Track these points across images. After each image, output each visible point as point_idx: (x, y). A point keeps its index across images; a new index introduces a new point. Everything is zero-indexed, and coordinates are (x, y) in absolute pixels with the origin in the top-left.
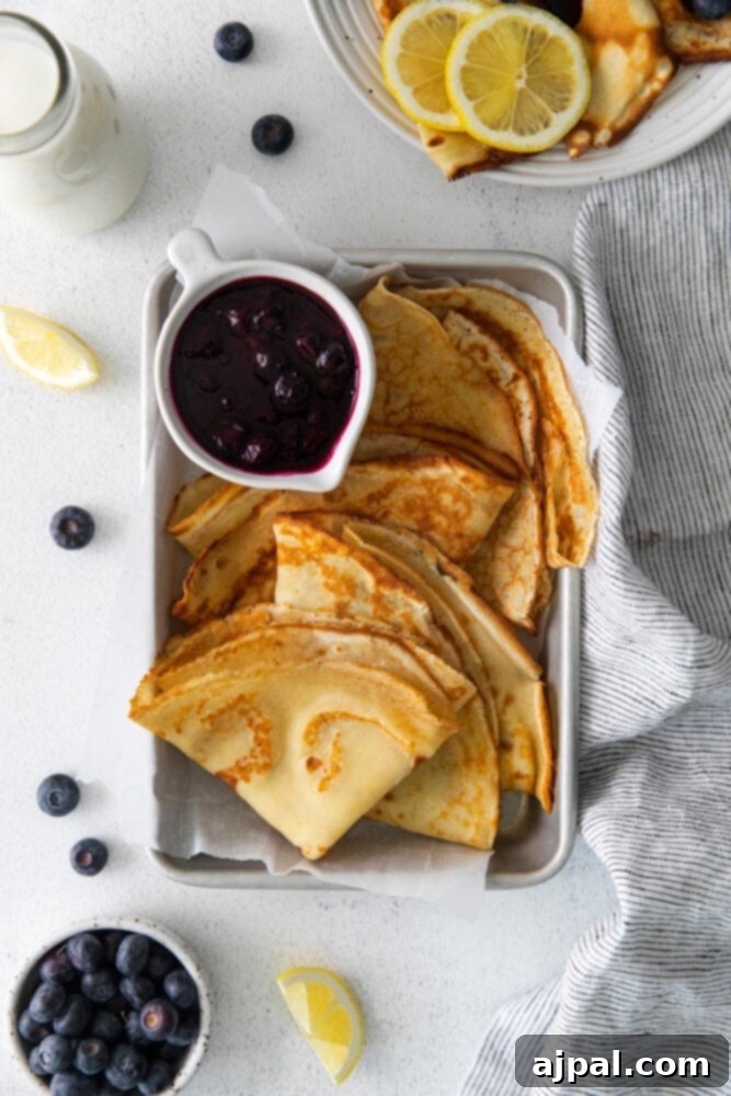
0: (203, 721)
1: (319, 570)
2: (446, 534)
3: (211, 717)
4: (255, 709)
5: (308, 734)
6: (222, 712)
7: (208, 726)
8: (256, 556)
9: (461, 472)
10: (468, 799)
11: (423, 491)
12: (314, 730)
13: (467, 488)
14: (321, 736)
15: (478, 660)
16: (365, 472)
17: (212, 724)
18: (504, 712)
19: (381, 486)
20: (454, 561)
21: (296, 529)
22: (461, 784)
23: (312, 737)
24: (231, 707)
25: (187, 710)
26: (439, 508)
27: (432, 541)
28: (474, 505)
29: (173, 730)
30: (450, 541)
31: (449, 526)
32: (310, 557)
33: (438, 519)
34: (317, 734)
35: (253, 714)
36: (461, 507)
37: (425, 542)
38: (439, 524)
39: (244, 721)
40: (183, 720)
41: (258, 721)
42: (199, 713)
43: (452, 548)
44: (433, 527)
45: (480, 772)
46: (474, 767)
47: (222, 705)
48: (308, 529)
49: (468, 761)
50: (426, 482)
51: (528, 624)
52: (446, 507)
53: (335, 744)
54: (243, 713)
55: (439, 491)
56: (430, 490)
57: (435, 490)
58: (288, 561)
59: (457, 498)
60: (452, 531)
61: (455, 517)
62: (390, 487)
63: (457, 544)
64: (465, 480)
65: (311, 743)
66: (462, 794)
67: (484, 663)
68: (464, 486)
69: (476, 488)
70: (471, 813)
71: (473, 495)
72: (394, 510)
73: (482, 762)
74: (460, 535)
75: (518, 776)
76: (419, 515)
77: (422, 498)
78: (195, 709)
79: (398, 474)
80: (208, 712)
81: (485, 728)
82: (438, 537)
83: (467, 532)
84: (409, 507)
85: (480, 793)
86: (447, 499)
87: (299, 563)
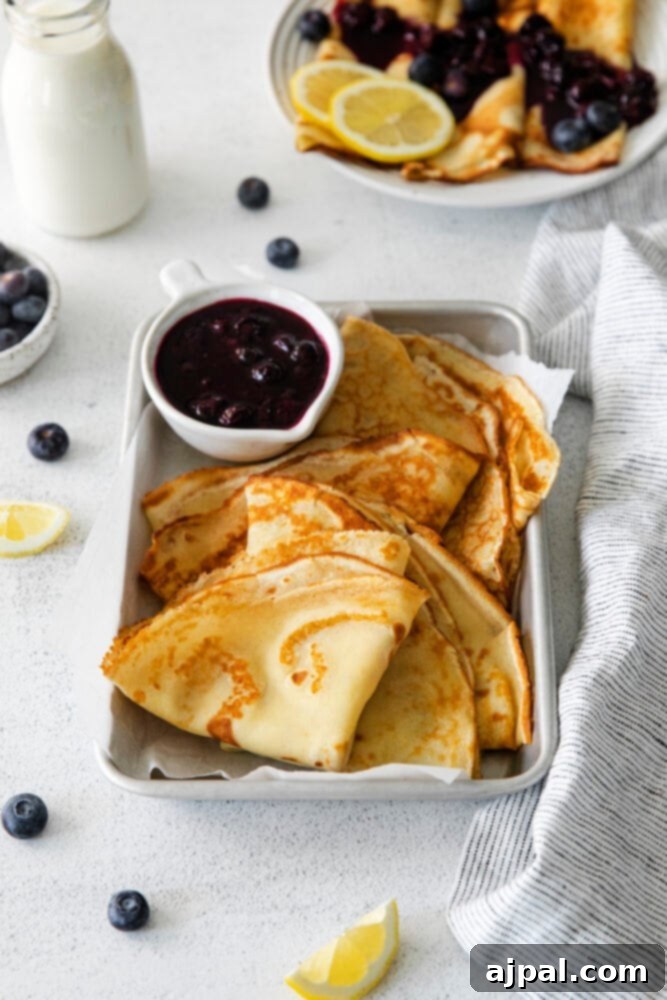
0: (177, 672)
1: (288, 521)
2: (411, 500)
3: (184, 667)
4: (225, 654)
5: (283, 658)
6: (193, 660)
7: (184, 678)
8: (226, 540)
9: (423, 440)
10: (442, 732)
11: (388, 468)
12: (288, 652)
13: (430, 456)
14: (297, 654)
15: (450, 620)
16: (331, 459)
17: (187, 675)
18: (479, 664)
19: (347, 470)
20: (420, 523)
21: (267, 485)
22: (436, 721)
23: (288, 658)
24: (201, 654)
25: (157, 662)
26: (402, 479)
27: (399, 508)
28: (437, 470)
29: (151, 687)
30: (416, 506)
31: (414, 492)
32: (280, 511)
33: (404, 488)
34: (292, 653)
35: (224, 660)
36: (424, 474)
37: (393, 509)
38: (404, 492)
39: (218, 668)
40: (157, 675)
41: (231, 664)
42: (171, 665)
43: (418, 513)
44: (398, 496)
45: (455, 707)
46: (448, 705)
47: (191, 653)
48: (278, 481)
49: (442, 701)
50: (391, 459)
51: (498, 577)
52: (410, 477)
53: (313, 654)
54: (215, 660)
55: (403, 462)
56: (394, 465)
57: (399, 463)
58: (259, 518)
59: (420, 466)
60: (417, 496)
61: (420, 484)
62: (356, 470)
63: (423, 509)
64: (427, 447)
65: (290, 663)
66: (437, 729)
67: (455, 622)
68: (426, 453)
69: (438, 453)
70: (446, 744)
71: (435, 460)
72: (360, 488)
73: (456, 697)
74: (425, 500)
75: (496, 717)
76: (384, 488)
77: (387, 475)
78: (166, 662)
79: (364, 456)
80: (179, 662)
81: (458, 672)
82: (403, 503)
83: (432, 497)
84: (375, 484)
85: (456, 725)
86: (411, 469)
87: (269, 518)
